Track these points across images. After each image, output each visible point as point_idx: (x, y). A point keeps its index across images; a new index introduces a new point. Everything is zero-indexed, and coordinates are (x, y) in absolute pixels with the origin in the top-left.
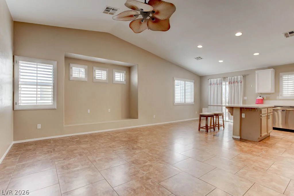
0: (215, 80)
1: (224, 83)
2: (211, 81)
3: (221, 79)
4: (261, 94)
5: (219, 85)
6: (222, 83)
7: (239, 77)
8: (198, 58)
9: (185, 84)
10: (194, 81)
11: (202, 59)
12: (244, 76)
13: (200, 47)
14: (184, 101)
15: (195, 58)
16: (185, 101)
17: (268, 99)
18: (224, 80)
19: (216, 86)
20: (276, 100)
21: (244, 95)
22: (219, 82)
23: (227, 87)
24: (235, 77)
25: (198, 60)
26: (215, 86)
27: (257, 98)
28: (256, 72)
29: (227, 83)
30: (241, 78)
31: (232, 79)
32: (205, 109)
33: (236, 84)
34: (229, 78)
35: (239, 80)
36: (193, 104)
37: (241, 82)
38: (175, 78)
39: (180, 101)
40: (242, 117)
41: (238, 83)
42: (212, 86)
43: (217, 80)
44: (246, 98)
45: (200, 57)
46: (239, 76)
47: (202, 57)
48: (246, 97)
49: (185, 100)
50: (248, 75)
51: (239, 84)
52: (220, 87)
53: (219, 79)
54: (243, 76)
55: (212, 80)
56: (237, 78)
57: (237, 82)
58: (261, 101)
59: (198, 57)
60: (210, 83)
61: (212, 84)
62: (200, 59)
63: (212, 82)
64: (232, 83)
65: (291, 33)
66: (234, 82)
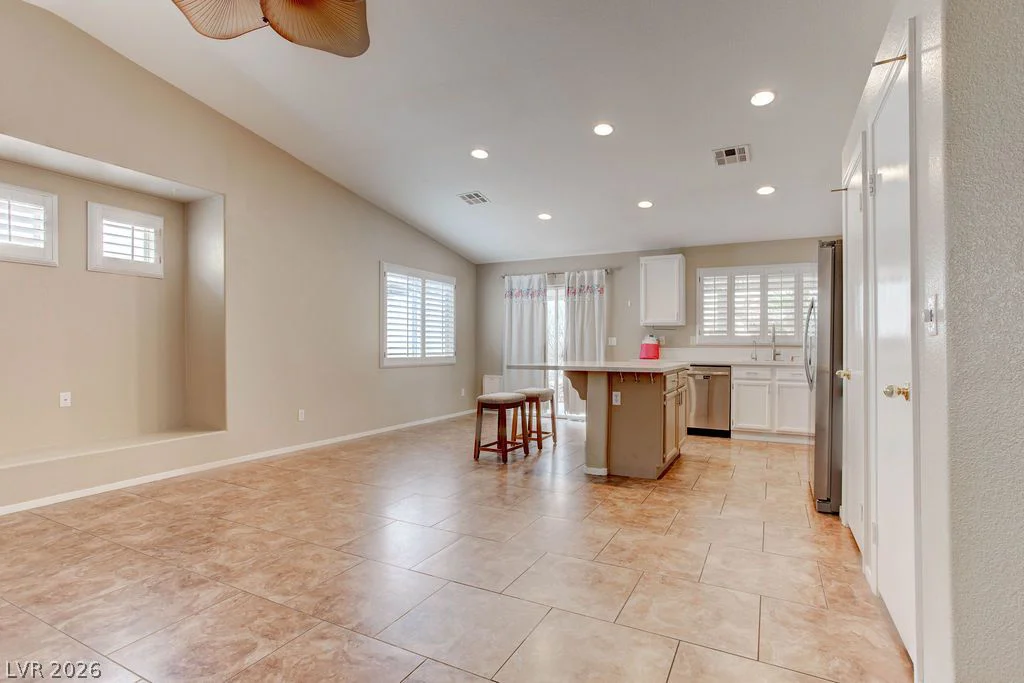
0: (526, 279)
1: (550, 292)
2: (511, 283)
3: (541, 276)
4: (654, 330)
5: (535, 298)
6: (545, 291)
7: (596, 273)
8: (470, 197)
9: (424, 288)
10: (454, 280)
11: (484, 201)
12: (610, 272)
13: (480, 154)
14: (419, 351)
15: (463, 198)
16: (424, 354)
17: (670, 344)
18: (552, 283)
19: (527, 300)
20: (688, 346)
21: (610, 333)
22: (536, 288)
23: (562, 304)
24: (586, 273)
25: (471, 203)
26: (525, 299)
27: (644, 342)
28: (643, 260)
29: (562, 292)
30: (600, 277)
31: (574, 278)
32: (492, 379)
33: (587, 296)
34: (566, 274)
35: (596, 282)
36: (454, 361)
37: (601, 291)
38: (385, 266)
39: (405, 351)
40: (614, 403)
41: (592, 292)
42: (514, 298)
43: (530, 281)
44: (613, 341)
45: (476, 195)
46: (596, 271)
47: (483, 193)
48: (615, 339)
49: (423, 348)
50: (619, 269)
51: (597, 295)
52: (541, 304)
53: (536, 278)
54: (606, 270)
55: (515, 279)
56: (591, 278)
57: (591, 289)
58: (654, 352)
59: (471, 191)
60: (507, 288)
61: (514, 293)
62: (477, 202)
63: (515, 286)
64: (574, 293)
65: (730, 153)
66: (580, 290)
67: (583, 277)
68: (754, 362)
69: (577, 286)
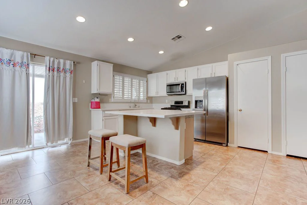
3: (25, 54)
4: (99, 95)
5: (17, 68)
6: (28, 65)
12: (75, 64)
18: (32, 60)
21: (74, 96)
22: (18, 61)
24: (62, 61)
26: (5, 66)
27: (93, 101)
28: (98, 62)
30: (71, 65)
31: (53, 62)
33: (62, 74)
34: (47, 58)
35: (68, 67)
37: (71, 73)
41: (65, 72)
43: (12, 54)
46: (69, 61)
48: (77, 99)
51: (68, 75)
52: (24, 73)
53: (18, 53)
54: (74, 62)
56: (65, 64)
57: (64, 70)
64: (53, 70)
65: (179, 37)
66: (58, 70)
67: (59, 63)
68: (129, 108)
69: (56, 66)
